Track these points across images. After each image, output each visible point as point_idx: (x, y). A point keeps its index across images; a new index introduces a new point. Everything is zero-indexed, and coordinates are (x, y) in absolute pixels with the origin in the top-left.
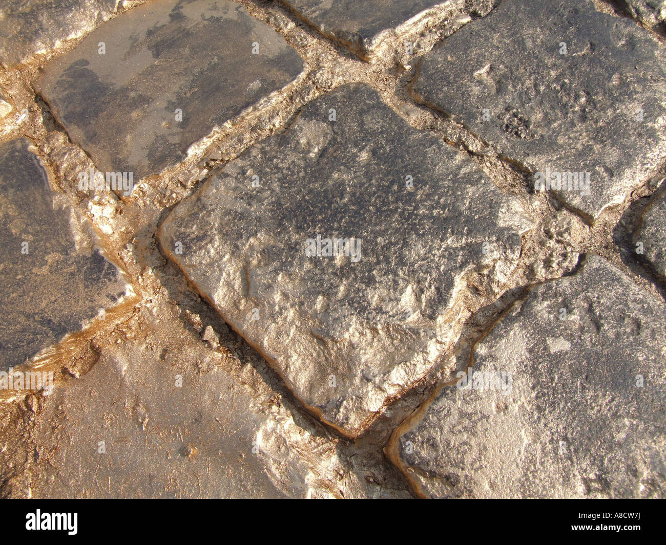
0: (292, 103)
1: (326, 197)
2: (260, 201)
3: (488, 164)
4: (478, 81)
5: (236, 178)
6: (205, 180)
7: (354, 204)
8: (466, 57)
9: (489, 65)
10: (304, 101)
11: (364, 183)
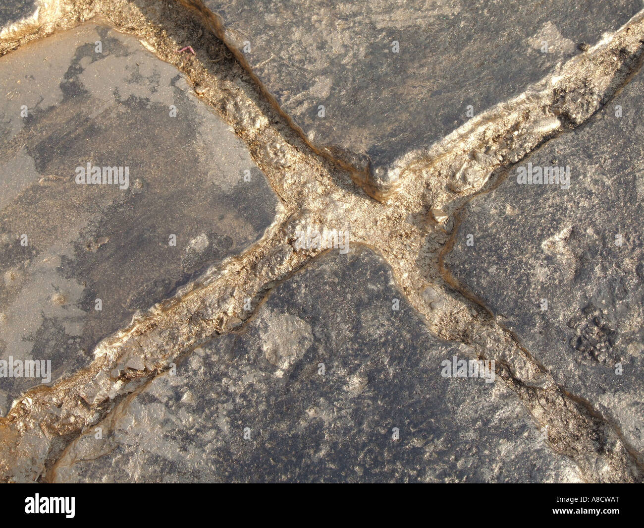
0: (256, 276)
1: (294, 447)
2: (201, 446)
3: (543, 401)
4: (547, 258)
5: (167, 405)
6: (119, 398)
7: (333, 461)
8: (536, 210)
9: (570, 227)
10: (273, 274)
11: (351, 428)
